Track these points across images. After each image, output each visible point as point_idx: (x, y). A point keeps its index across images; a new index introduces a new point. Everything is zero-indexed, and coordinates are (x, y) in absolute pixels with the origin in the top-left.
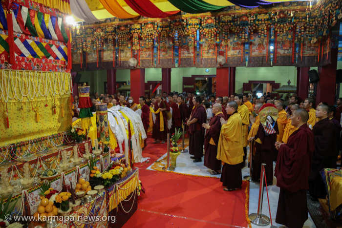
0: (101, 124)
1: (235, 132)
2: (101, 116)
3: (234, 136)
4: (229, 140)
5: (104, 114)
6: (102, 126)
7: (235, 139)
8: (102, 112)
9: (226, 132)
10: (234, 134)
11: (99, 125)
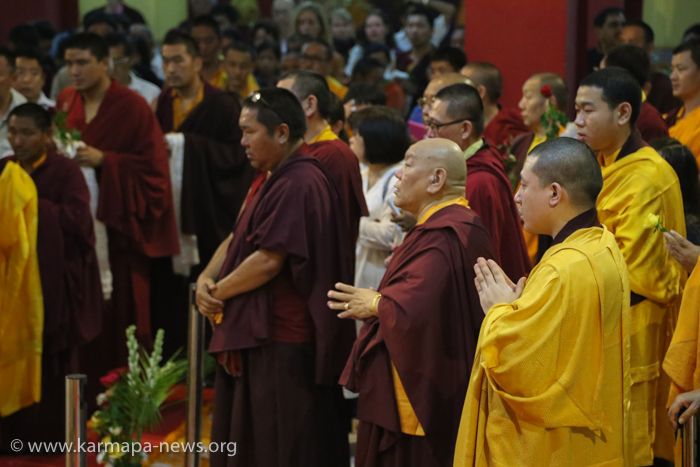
1: (572, 359)
3: (567, 390)
4: (534, 420)
7: (570, 414)
9: (513, 361)
10: (564, 378)
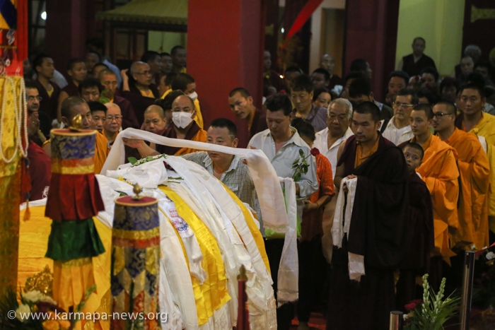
0: (132, 285)
2: (134, 251)
5: (147, 242)
6: (136, 294)
8: (139, 235)
11: (121, 288)
